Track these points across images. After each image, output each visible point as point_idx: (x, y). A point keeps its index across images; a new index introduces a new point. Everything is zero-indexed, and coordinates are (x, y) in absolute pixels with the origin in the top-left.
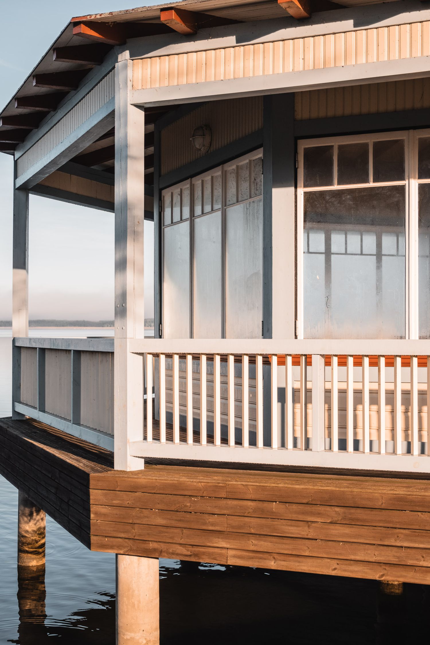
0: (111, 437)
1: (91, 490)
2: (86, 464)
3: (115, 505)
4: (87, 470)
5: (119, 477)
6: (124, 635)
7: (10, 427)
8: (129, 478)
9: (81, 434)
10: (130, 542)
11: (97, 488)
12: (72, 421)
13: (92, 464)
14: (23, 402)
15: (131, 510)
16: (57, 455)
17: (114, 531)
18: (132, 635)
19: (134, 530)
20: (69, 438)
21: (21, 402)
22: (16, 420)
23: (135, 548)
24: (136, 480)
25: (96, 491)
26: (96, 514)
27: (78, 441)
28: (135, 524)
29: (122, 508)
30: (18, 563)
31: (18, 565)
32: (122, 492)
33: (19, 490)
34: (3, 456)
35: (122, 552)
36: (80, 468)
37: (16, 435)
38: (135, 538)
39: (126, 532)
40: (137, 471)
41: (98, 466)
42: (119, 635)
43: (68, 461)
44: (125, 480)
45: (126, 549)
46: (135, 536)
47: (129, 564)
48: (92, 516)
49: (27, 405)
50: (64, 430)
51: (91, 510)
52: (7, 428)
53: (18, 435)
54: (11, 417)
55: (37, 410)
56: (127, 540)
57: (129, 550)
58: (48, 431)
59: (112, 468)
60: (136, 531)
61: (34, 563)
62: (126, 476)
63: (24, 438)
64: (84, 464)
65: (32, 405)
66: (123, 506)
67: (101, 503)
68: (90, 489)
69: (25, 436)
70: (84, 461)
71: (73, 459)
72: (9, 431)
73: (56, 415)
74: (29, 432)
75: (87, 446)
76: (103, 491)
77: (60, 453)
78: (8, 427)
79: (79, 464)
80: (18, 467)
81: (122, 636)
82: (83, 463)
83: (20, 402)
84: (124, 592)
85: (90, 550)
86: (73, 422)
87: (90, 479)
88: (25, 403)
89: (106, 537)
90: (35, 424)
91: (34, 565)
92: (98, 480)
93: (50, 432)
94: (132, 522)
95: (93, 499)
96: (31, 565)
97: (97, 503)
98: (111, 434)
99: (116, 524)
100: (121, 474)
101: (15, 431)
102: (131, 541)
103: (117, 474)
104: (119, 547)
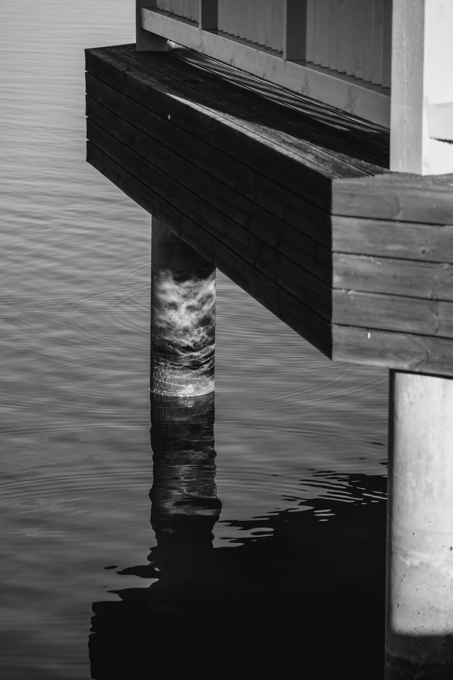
0: (384, 93)
1: (334, 219)
2: (320, 156)
3: (391, 254)
4: (324, 170)
5: (403, 188)
6: (405, 556)
7: (132, 69)
8: (426, 190)
9: (307, 85)
10: (426, 344)
11: (349, 213)
12: (285, 54)
13: (335, 157)
14: (163, 9)
15: (430, 267)
16: (250, 135)
17: (388, 316)
18: (425, 557)
19: (437, 314)
20: (276, 97)
21: (158, 9)
22: (146, 52)
23: (437, 358)
24: (444, 196)
25: (347, 221)
26: (346, 274)
27: (298, 103)
28: (438, 300)
29: (407, 262)
30: (152, 389)
31: (152, 395)
32: (409, 225)
33: (154, 215)
34: (116, 139)
35: (405, 366)
36: (308, 165)
37: (150, 88)
38: (439, 334)
39: (417, 319)
40: (446, 175)
41: (351, 163)
42: (394, 556)
43: (277, 148)
44: (416, 197)
45: (416, 360)
46: (437, 330)
47: (421, 396)
48: (336, 279)
49: (172, 15)
50: (265, 74)
51: (335, 264)
52: (126, 70)
53: (153, 87)
54: (133, 46)
55: (198, 27)
56: (418, 339)
57: (422, 361)
58: (224, 79)
59: (385, 167)
60: (441, 317)
61: (190, 391)
62: (419, 186)
63: (168, 94)
64: (317, 157)
65: (186, 16)
66: (411, 257)
67: (358, 251)
68: (332, 215)
69: (169, 90)
70: (318, 150)
71: (290, 144)
72: (131, 77)
73: (245, 39)
74: (179, 80)
75: (320, 116)
76: (362, 221)
77: (256, 130)
78: (128, 69)
79: (303, 156)
80: (153, 165)
81: (401, 558)
82: (313, 154)
83: (155, 8)
84: (407, 459)
85: (329, 360)
86: (287, 56)
87: (334, 191)
88: (167, 12)
89: (368, 329)
90: (193, 62)
91: (188, 396)
92: (352, 196)
93: (230, 81)
94: (432, 296)
95: (338, 240)
96: (182, 396)
97: (349, 250)
98: (384, 86)
99: (393, 300)
100: (406, 181)
101: (145, 78)
102: (429, 340)
103: (397, 181)
104: (399, 354)
